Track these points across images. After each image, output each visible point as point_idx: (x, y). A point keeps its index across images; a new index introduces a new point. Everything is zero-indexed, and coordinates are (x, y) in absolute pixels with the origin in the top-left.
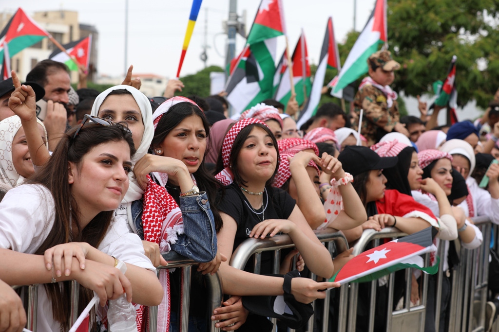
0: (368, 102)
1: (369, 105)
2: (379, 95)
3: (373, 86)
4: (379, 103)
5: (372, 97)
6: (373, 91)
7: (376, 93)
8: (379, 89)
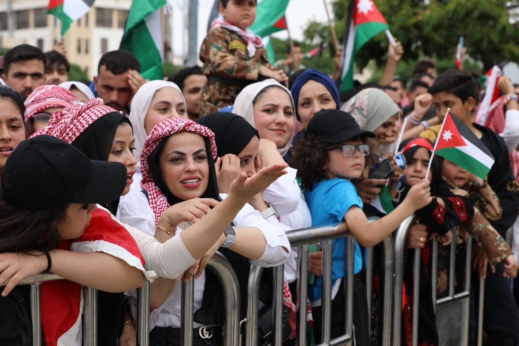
0: (215, 50)
1: (215, 55)
2: (232, 40)
3: (222, 27)
4: (232, 52)
5: (220, 44)
6: (222, 35)
7: (227, 37)
8: (232, 32)
